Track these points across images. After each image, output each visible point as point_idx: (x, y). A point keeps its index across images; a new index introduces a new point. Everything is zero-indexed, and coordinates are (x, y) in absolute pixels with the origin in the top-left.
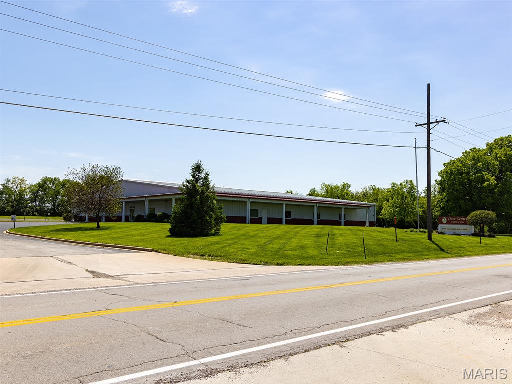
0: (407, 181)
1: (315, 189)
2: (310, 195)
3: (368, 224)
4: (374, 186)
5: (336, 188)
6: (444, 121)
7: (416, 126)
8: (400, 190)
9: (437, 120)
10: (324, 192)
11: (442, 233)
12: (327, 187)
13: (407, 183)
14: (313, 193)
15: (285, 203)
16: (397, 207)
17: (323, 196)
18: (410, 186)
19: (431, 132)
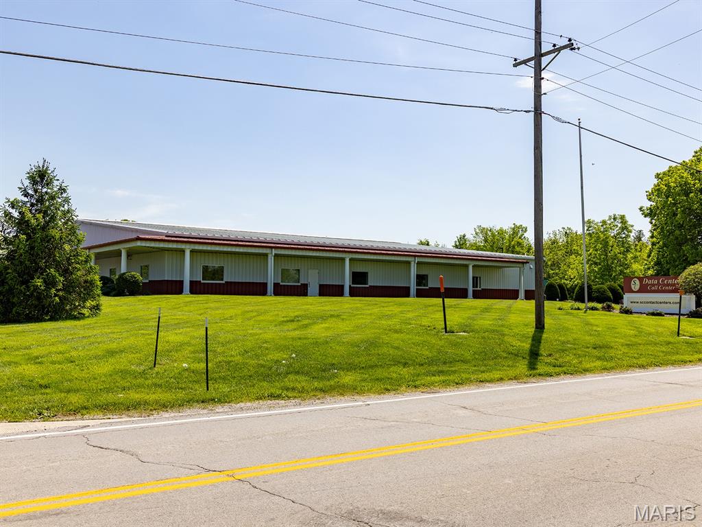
0: (615, 215)
1: (464, 236)
2: (456, 247)
3: (522, 294)
4: (570, 229)
5: (501, 232)
6: (570, 46)
7: (515, 65)
8: (603, 232)
9: (554, 45)
10: (480, 240)
11: (627, 312)
12: (483, 231)
13: (615, 219)
14: (462, 242)
15: (348, 257)
16: (596, 263)
17: (478, 249)
18: (620, 225)
19: (543, 74)
